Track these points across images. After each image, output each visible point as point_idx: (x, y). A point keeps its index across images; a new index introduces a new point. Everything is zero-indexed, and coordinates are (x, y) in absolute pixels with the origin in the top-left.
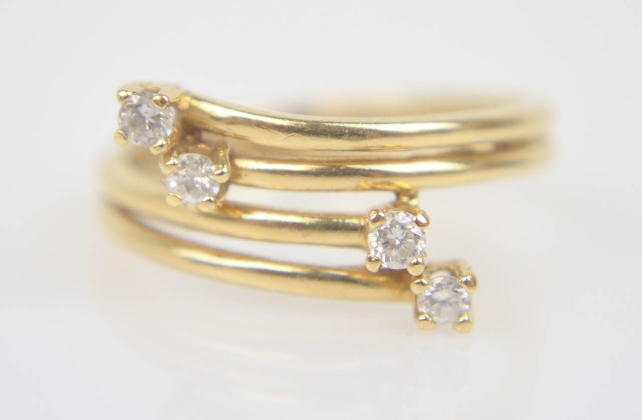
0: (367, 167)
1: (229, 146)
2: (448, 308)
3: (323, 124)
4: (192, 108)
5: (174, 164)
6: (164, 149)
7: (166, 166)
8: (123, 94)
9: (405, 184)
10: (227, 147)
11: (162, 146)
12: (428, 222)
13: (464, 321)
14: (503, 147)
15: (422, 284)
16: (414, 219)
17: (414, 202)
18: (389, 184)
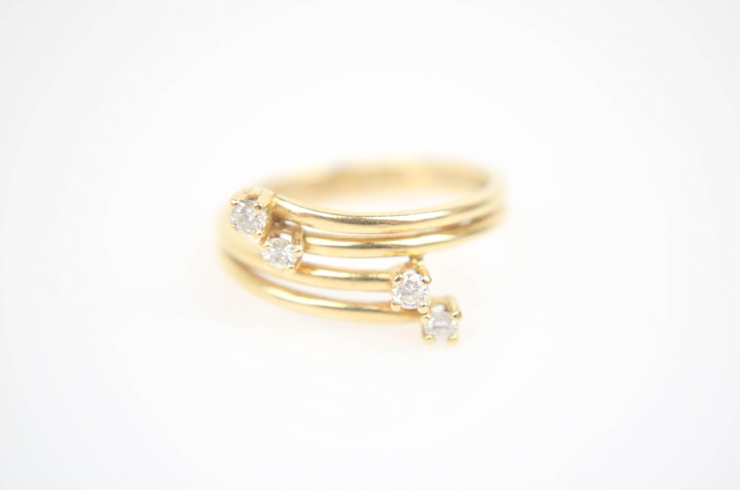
0: (390, 243)
1: (302, 231)
2: (443, 331)
3: (363, 218)
4: (277, 206)
5: (268, 246)
6: (262, 236)
7: (263, 247)
8: (234, 202)
9: (415, 252)
10: (301, 232)
11: (260, 234)
12: (431, 280)
13: (454, 339)
14: (476, 220)
15: (427, 318)
16: (422, 279)
17: (420, 263)
18: (405, 252)
